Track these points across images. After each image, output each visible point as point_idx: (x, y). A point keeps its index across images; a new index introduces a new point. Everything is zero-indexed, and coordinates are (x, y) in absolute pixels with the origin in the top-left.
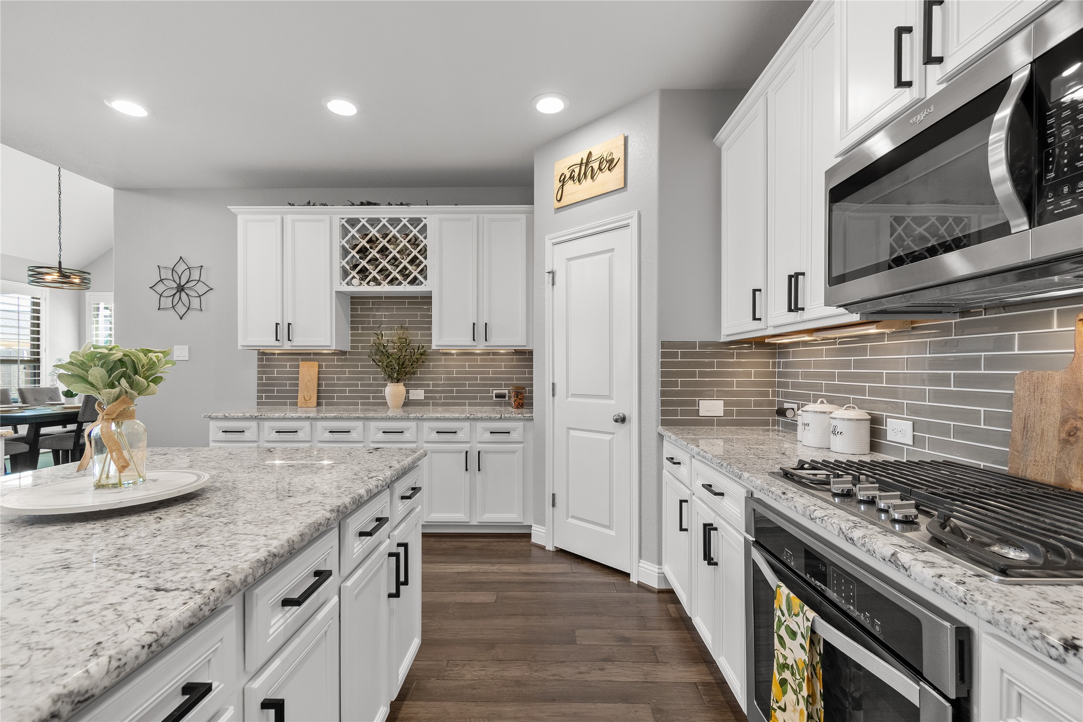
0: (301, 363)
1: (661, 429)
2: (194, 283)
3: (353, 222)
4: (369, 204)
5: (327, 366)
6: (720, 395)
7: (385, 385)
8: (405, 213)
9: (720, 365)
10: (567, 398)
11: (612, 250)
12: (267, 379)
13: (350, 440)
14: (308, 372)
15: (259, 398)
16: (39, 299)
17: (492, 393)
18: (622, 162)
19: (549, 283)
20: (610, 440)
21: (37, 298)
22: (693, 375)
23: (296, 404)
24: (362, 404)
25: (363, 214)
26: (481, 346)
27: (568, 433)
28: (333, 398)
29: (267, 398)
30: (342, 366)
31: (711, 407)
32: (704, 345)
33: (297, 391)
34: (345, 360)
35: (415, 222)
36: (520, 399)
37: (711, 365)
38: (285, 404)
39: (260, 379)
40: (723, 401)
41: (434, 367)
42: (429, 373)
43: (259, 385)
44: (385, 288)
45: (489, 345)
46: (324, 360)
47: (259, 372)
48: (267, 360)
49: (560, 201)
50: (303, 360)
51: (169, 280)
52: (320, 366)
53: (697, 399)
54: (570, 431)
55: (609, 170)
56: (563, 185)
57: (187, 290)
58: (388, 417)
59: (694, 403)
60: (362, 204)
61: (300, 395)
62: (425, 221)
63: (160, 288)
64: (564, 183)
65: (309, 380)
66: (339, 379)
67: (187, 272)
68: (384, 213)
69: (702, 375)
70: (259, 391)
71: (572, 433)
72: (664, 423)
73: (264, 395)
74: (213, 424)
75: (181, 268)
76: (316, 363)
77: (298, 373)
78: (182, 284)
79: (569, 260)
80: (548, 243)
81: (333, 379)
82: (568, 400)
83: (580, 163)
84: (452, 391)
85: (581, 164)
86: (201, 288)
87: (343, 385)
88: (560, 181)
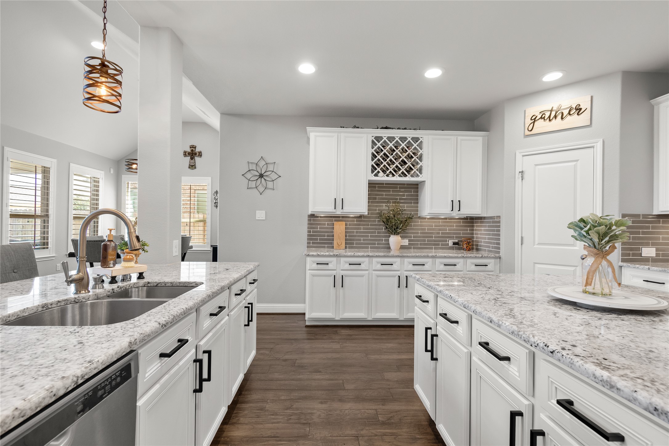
0: (335, 223)
1: (621, 264)
2: (270, 173)
3: (378, 139)
4: (386, 128)
5: (350, 225)
6: (653, 245)
7: (390, 236)
8: (409, 134)
9: (653, 228)
10: (534, 245)
11: (577, 161)
12: (313, 232)
13: (392, 269)
14: (339, 228)
15: (308, 243)
16: (99, 179)
17: (449, 242)
18: (589, 110)
19: (519, 178)
20: (573, 270)
21: (97, 178)
22: (638, 233)
23: (333, 247)
24: (371, 248)
25: (385, 134)
26: (456, 214)
27: (534, 266)
28: (353, 244)
29: (313, 243)
30: (359, 225)
31: (649, 252)
32: (645, 216)
33: (333, 240)
34: (361, 221)
35: (416, 140)
36: (470, 245)
37: (648, 228)
38: (324, 247)
39: (309, 232)
40: (655, 248)
41: (414, 226)
42: (413, 229)
43: (308, 235)
44: (397, 178)
45: (460, 213)
46: (348, 221)
47: (308, 228)
48: (314, 220)
49: (531, 130)
50: (336, 221)
51: (254, 171)
52: (346, 225)
53: (641, 247)
54: (536, 264)
55: (578, 114)
56: (534, 122)
57: (265, 177)
58: (416, 256)
59: (639, 249)
60: (382, 128)
61: (335, 242)
62: (421, 139)
63: (249, 176)
64: (535, 121)
65: (340, 233)
66: (357, 232)
67: (266, 166)
68: (397, 134)
69: (644, 233)
70: (308, 239)
71: (537, 266)
72: (623, 261)
73: (311, 241)
74: (309, 259)
75: (262, 163)
76: (344, 223)
77: (333, 228)
78: (262, 173)
79: (536, 165)
80: (519, 156)
81: (353, 232)
82: (534, 247)
83: (551, 109)
84: (425, 241)
85: (551, 111)
86: (274, 176)
87: (359, 236)
88: (531, 119)
